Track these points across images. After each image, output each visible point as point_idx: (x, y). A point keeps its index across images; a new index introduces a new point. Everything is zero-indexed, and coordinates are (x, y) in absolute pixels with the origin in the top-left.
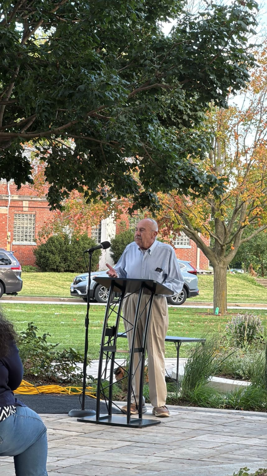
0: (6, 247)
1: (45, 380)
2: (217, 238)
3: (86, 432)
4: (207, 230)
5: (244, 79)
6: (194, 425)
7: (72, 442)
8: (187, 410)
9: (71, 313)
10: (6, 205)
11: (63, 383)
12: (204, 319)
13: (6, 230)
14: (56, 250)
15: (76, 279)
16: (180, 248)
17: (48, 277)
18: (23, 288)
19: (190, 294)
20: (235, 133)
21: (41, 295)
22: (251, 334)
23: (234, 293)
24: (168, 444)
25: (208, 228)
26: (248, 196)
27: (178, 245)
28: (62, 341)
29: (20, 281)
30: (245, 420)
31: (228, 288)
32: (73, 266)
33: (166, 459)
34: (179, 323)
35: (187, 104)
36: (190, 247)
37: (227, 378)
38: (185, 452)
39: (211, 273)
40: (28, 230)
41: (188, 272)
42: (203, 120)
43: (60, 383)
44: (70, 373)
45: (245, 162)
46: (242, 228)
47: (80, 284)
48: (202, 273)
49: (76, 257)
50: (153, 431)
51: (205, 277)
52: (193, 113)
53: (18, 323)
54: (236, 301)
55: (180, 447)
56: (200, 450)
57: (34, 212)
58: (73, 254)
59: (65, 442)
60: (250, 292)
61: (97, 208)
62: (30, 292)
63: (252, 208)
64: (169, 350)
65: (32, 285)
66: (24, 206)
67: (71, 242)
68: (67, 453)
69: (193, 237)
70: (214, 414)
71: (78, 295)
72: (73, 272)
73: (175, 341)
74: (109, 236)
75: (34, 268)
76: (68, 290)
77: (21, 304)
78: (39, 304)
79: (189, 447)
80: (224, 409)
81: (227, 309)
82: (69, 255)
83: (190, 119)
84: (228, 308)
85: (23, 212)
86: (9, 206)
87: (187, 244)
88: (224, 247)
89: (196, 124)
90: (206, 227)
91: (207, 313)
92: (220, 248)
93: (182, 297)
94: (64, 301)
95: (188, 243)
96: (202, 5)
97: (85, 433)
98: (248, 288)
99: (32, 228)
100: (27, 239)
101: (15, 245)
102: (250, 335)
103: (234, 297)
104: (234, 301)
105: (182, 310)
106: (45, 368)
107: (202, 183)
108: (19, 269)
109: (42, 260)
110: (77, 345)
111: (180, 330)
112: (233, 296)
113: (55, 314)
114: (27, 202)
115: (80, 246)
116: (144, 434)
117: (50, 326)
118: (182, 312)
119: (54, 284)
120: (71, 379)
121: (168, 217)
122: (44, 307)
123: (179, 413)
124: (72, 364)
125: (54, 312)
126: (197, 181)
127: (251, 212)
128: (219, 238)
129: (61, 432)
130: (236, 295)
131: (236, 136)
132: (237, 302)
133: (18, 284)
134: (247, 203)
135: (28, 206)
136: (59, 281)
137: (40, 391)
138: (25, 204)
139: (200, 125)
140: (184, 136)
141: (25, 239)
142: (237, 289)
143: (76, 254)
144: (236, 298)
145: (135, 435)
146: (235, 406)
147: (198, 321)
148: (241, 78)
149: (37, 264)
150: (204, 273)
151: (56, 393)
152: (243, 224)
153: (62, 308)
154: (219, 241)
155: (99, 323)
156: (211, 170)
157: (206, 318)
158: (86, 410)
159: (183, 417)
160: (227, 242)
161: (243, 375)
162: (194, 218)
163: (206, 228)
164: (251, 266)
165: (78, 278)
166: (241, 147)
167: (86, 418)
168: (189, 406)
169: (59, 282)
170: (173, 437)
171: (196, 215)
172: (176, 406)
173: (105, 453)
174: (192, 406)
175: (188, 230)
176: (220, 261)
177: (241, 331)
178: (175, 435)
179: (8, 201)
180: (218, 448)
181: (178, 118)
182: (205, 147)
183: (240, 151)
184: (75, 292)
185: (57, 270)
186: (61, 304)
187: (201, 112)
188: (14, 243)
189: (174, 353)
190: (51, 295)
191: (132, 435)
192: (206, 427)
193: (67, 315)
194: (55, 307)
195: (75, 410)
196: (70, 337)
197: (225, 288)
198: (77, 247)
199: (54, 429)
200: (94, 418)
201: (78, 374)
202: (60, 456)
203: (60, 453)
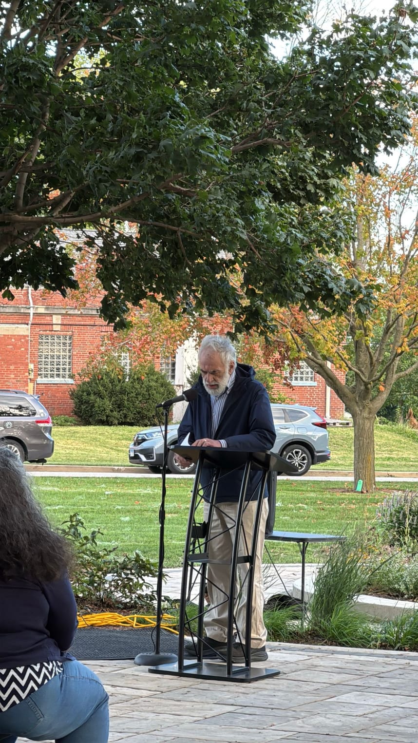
0: (26, 388)
1: (96, 605)
2: (358, 371)
3: (164, 689)
4: (342, 360)
5: (403, 131)
6: (331, 677)
7: (142, 706)
8: (320, 651)
9: (131, 491)
10: (27, 322)
11: (124, 609)
12: (339, 499)
13: (27, 361)
14: (106, 391)
15: (138, 437)
16: (300, 386)
17: (93, 433)
18: (54, 451)
19: (316, 459)
20: (385, 207)
21: (84, 463)
22: (415, 523)
23: (385, 455)
24: (293, 709)
25: (345, 356)
26: (407, 307)
27: (296, 382)
28: (118, 538)
29: (50, 440)
30: (412, 668)
31: (376, 447)
32: (132, 416)
33: (291, 733)
34: (300, 505)
35: (313, 168)
36: (315, 384)
37: (379, 597)
38: (320, 723)
39: (348, 424)
40: (61, 360)
41: (313, 424)
42: (338, 192)
43: (118, 608)
44: (134, 593)
45: (401, 252)
46: (397, 355)
47: (144, 445)
48: (334, 424)
49: (138, 402)
50: (268, 687)
51: (339, 431)
52: (322, 181)
53: (49, 508)
54: (388, 469)
55: (312, 714)
56: (343, 719)
57: (70, 332)
58: (132, 397)
59: (130, 707)
60: (410, 454)
61: (173, 330)
62: (65, 458)
63: (414, 325)
64: (287, 551)
65: (68, 446)
66: (54, 322)
67: (129, 379)
68: (135, 725)
69: (321, 370)
70: (362, 658)
71: (141, 462)
72: (131, 424)
73: (298, 540)
74: (189, 368)
75: (71, 419)
76: (125, 454)
77: (52, 477)
78: (81, 478)
79: (326, 714)
80: (379, 649)
81: (375, 482)
82: (126, 398)
83: (318, 191)
84: (377, 479)
85: (53, 332)
86: (30, 323)
87: (309, 379)
88: (369, 386)
89: (326, 199)
90: (342, 355)
91: (345, 489)
92: (363, 388)
93: (304, 464)
94: (119, 471)
95: (311, 378)
96: (332, 8)
97: (162, 692)
98: (407, 447)
99: (67, 357)
100: (59, 374)
101: (41, 384)
102: (414, 526)
103: (385, 462)
104: (385, 469)
105: (305, 484)
106: (96, 585)
107: (338, 292)
108: (48, 422)
109: (83, 407)
110: (142, 543)
111: (303, 517)
112: (384, 460)
113: (107, 493)
114: (60, 317)
115: (143, 384)
116: (254, 693)
117: (98, 513)
118: (304, 488)
119: (104, 445)
120: (135, 602)
121: (282, 340)
122: (88, 482)
123: (308, 656)
124: (137, 578)
125: (104, 490)
126: (332, 290)
127: (412, 331)
128: (362, 372)
129: (125, 690)
130: (389, 459)
131: (388, 212)
132: (390, 469)
133: (47, 445)
134: (406, 316)
135: (60, 322)
136: (111, 439)
137: (89, 623)
138: (56, 319)
139: (333, 199)
140: (309, 217)
141: (57, 375)
142: (389, 448)
143: (137, 398)
144: (388, 463)
145: (241, 695)
146: (396, 645)
147: (331, 502)
148: (399, 130)
149: (75, 414)
150: (337, 425)
151: (114, 626)
152: (399, 351)
153: (117, 483)
154: (362, 376)
155: (175, 507)
156: (349, 266)
157: (343, 496)
158: (162, 654)
159: (315, 663)
160: (374, 378)
161: (405, 592)
162: (322, 341)
163: (341, 357)
164: (411, 413)
165: (140, 436)
166: (394, 229)
167: (162, 668)
168: (322, 645)
169: (111, 441)
170: (300, 697)
171: (326, 337)
172: (303, 645)
173: (194, 725)
174: (328, 645)
175: (312, 360)
176: (364, 408)
177: (400, 520)
178: (305, 694)
179: (30, 316)
180: (371, 716)
181: (299, 189)
182: (342, 236)
183: (394, 235)
184: (136, 457)
185: (107, 423)
186: (115, 478)
187: (335, 180)
188: (40, 380)
189: (295, 556)
190: (99, 463)
191: (237, 695)
192: (350, 680)
193: (123, 495)
194: (105, 483)
195: (145, 654)
196: (131, 531)
197: (372, 449)
198: (138, 386)
199: (112, 686)
200: (174, 667)
201: (146, 594)
202: (124, 731)
203: (125, 727)
